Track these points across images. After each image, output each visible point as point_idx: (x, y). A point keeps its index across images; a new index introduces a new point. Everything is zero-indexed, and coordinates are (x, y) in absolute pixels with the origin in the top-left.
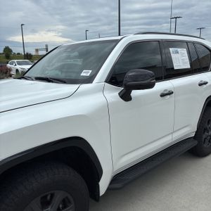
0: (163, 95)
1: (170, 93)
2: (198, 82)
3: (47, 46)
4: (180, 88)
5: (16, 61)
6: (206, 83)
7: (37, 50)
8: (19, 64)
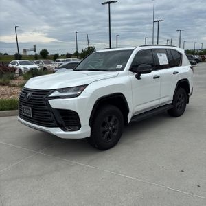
0: (154, 78)
1: (158, 77)
2: (173, 72)
3: (35, 46)
4: (163, 75)
5: (18, 61)
6: (177, 73)
7: (25, 50)
8: (21, 64)
